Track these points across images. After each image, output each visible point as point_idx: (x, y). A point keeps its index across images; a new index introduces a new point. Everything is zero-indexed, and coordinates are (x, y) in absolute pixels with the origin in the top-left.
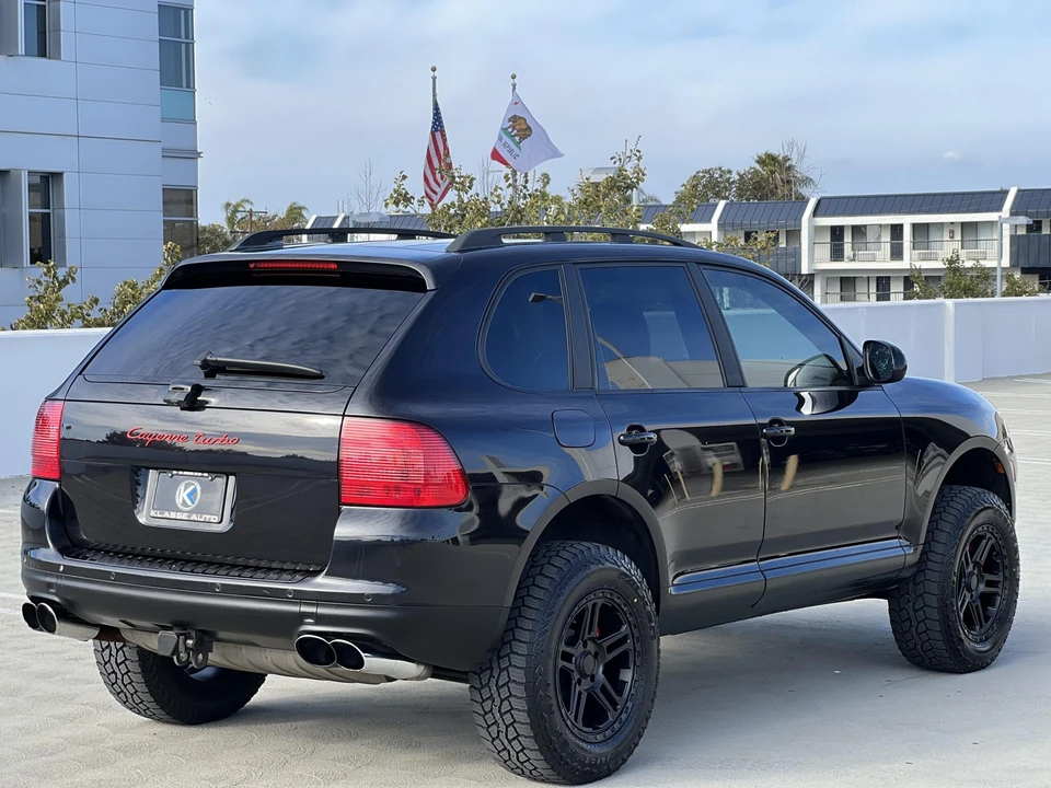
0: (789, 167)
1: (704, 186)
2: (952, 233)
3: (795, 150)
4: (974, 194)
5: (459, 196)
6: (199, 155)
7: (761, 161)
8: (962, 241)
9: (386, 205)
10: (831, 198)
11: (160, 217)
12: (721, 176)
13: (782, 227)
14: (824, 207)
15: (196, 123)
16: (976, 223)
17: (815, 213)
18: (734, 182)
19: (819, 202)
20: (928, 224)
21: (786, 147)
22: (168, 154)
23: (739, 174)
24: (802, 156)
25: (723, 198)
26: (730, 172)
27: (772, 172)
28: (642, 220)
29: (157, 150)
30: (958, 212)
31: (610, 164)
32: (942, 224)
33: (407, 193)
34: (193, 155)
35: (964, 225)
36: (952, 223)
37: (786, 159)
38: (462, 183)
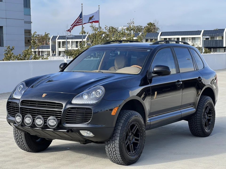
0: (155, 25)
1: (137, 30)
2: (190, 40)
3: (156, 22)
4: (194, 31)
5: (95, 32)
6: (31, 22)
7: (148, 24)
8: (192, 41)
9: (80, 34)
10: (164, 32)
11: (24, 36)
12: (140, 27)
13: (154, 38)
14: (163, 34)
15: (31, 16)
16: (195, 37)
17: (161, 35)
18: (143, 29)
19: (162, 33)
20: (185, 38)
21: (154, 21)
22: (26, 22)
23: (144, 27)
24: (157, 23)
25: (141, 32)
26: (142, 26)
27: (151, 26)
28: (134, 37)
29: (23, 21)
30: (191, 35)
31: (127, 25)
32: (188, 38)
33: (84, 31)
34: (31, 23)
35: (192, 38)
36: (190, 38)
37: (154, 24)
38: (96, 29)
